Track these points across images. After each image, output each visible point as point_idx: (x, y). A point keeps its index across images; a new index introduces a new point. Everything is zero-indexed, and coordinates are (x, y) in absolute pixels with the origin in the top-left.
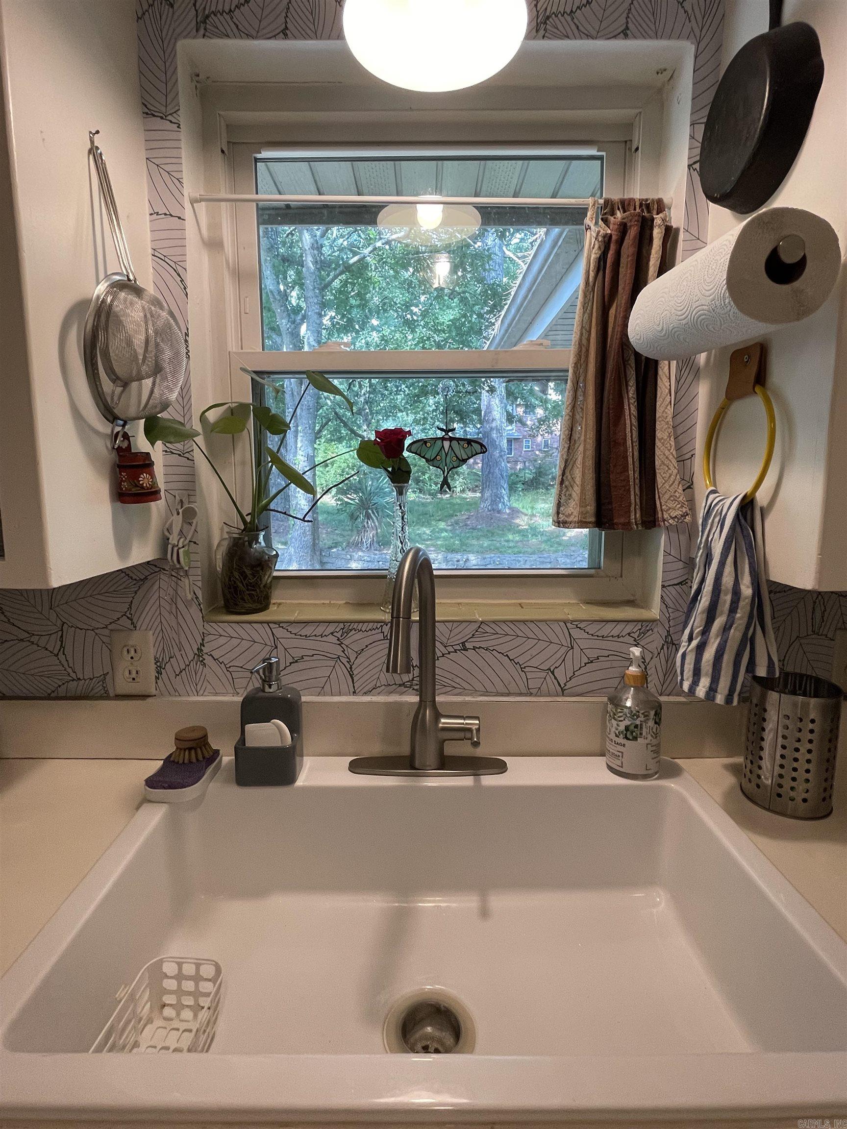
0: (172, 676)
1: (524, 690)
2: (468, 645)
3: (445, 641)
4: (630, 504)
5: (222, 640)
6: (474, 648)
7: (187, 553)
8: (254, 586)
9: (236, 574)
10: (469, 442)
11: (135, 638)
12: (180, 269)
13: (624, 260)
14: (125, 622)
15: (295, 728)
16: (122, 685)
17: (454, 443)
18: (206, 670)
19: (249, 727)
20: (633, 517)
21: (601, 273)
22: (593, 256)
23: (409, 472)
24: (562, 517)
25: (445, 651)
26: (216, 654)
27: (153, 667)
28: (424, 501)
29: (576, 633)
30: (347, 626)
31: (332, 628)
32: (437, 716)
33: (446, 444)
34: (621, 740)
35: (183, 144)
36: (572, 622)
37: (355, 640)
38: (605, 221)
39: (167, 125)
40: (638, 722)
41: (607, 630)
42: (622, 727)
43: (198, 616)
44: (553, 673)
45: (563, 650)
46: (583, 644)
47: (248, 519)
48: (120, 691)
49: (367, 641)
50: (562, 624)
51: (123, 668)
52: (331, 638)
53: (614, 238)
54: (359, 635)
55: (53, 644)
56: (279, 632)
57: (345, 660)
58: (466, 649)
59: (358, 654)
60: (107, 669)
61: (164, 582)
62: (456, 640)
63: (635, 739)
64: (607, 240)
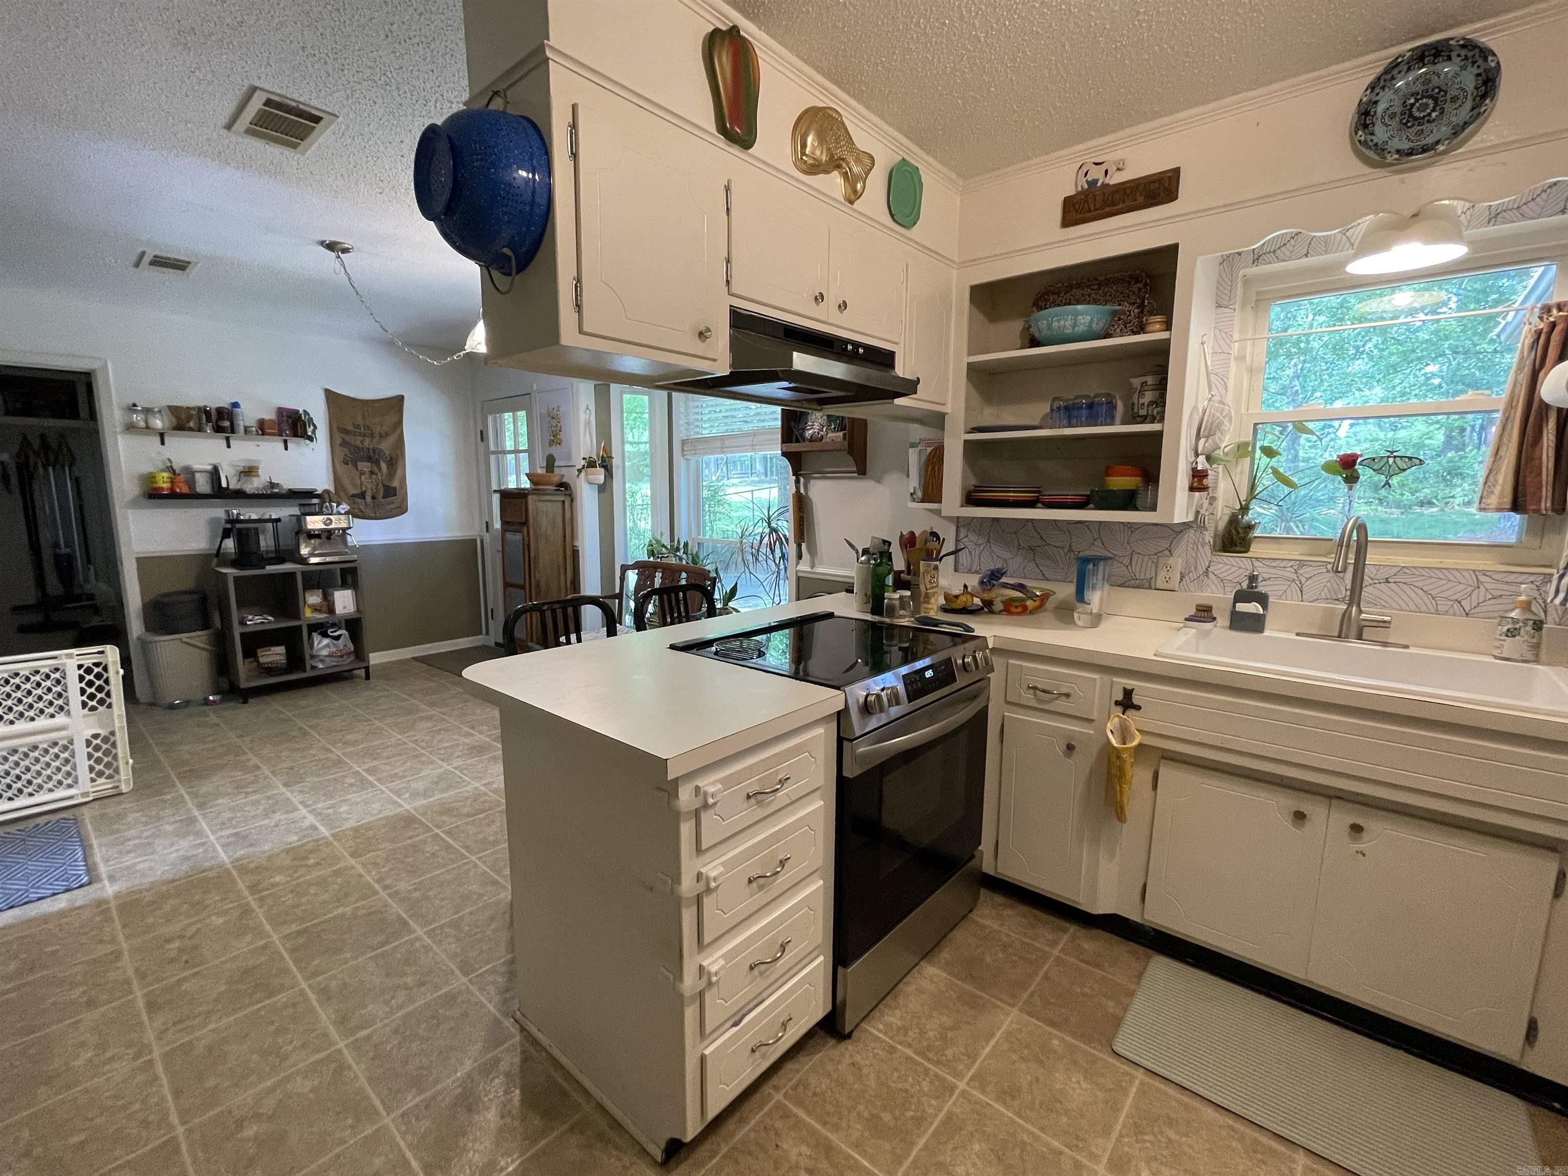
0: (1188, 581)
1: (1432, 611)
2: (1390, 580)
3: (1372, 576)
4: (1541, 498)
5: (1220, 566)
6: (1395, 582)
7: (1209, 519)
8: (1244, 539)
9: (1234, 532)
10: (1410, 458)
11: (1171, 561)
12: (1225, 379)
13: (1552, 344)
14: (1167, 552)
15: (1265, 607)
16: (1160, 585)
17: (1398, 460)
18: (1209, 582)
19: (1238, 605)
20: (1543, 505)
21: (1534, 351)
22: (1527, 342)
23: (1358, 478)
24: (1483, 506)
25: (1371, 582)
26: (1216, 573)
27: (1179, 576)
28: (1385, 516)
29: (1482, 578)
30: (1302, 564)
31: (1292, 563)
32: (1361, 612)
33: (1391, 460)
34: (1503, 638)
35: (1236, 318)
36: (1480, 571)
37: (1306, 571)
38: (1541, 318)
39: (1227, 310)
40: (1517, 626)
41: (1512, 578)
42: (1505, 629)
43: (1209, 554)
44: (1459, 602)
45: (1470, 589)
46: (1489, 586)
47: (1243, 503)
48: (1158, 587)
49: (1316, 572)
50: (1472, 572)
51: (1162, 574)
52: (1290, 569)
53: (1545, 330)
54: (1311, 569)
55: (1126, 561)
56: (1256, 563)
57: (1298, 582)
58: (1388, 582)
59: (1308, 579)
60: (1153, 575)
61: (1191, 534)
62: (1382, 575)
63: (1514, 636)
64: (1539, 333)
